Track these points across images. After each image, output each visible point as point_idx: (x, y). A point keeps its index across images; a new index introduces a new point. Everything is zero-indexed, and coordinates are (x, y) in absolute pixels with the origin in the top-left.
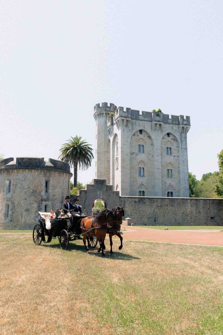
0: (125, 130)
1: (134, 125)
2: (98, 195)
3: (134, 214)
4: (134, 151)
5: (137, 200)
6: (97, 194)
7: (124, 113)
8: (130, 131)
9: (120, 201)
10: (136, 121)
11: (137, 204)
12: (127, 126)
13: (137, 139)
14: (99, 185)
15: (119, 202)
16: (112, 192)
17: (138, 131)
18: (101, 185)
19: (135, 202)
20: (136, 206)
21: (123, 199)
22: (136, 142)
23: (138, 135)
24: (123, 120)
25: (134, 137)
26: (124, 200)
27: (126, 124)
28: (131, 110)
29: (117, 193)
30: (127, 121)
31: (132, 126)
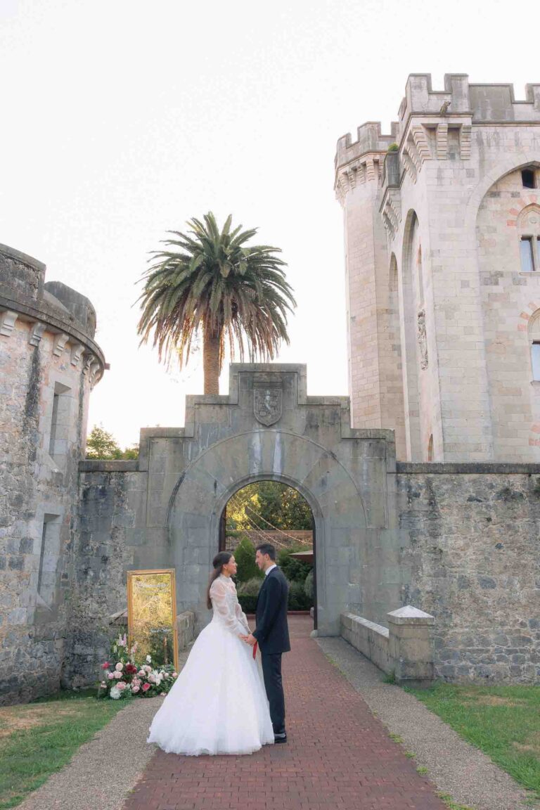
0: (448, 173)
1: (489, 146)
2: (257, 456)
3: (504, 577)
4: (500, 269)
5: (517, 482)
6: (250, 449)
7: (434, 98)
8: (470, 174)
9: (404, 491)
10: (499, 129)
11: (521, 508)
12: (457, 157)
13: (513, 211)
14: (264, 396)
15: (398, 495)
16: (347, 434)
17: (513, 172)
18: (273, 397)
19: (507, 495)
20: (518, 523)
21: (421, 480)
22: (510, 223)
23: (514, 195)
24: (432, 129)
25: (494, 205)
26: (429, 483)
27: (451, 148)
28: (470, 86)
29: (378, 440)
30: (454, 130)
31: (482, 153)
